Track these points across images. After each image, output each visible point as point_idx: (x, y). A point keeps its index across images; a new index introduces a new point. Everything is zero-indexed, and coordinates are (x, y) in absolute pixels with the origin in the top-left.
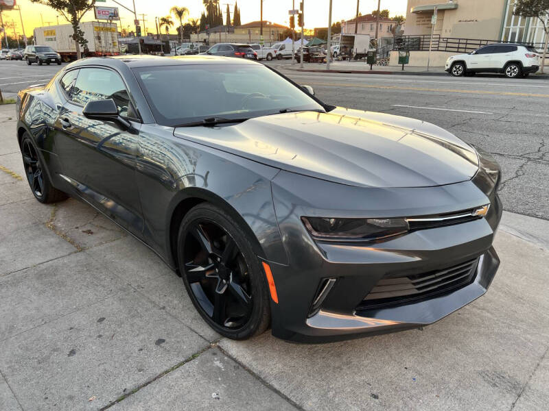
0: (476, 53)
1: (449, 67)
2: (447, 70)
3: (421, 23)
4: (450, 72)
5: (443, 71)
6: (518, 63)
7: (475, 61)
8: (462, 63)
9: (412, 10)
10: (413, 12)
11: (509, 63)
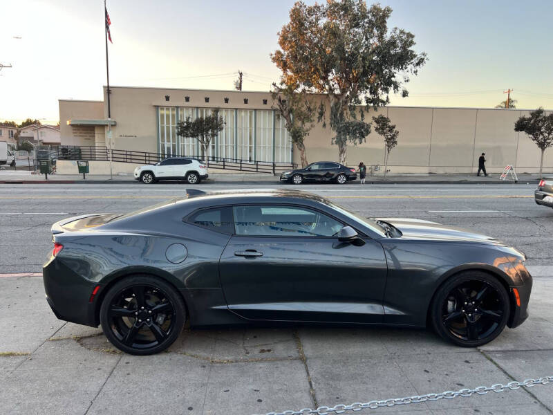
0: (161, 165)
1: (138, 176)
2: (138, 179)
3: (78, 134)
4: (140, 180)
5: (133, 179)
6: (195, 173)
7: (161, 171)
8: (150, 173)
9: (68, 123)
10: (72, 125)
11: (189, 173)
